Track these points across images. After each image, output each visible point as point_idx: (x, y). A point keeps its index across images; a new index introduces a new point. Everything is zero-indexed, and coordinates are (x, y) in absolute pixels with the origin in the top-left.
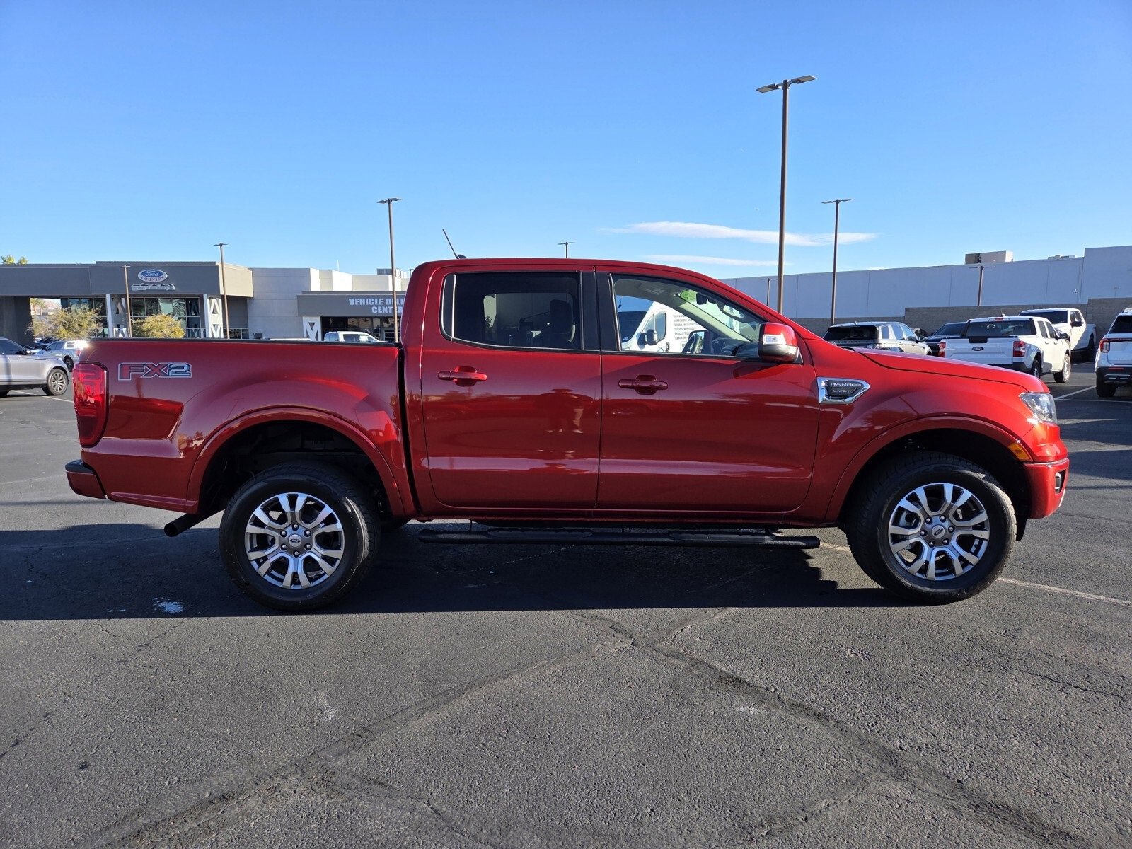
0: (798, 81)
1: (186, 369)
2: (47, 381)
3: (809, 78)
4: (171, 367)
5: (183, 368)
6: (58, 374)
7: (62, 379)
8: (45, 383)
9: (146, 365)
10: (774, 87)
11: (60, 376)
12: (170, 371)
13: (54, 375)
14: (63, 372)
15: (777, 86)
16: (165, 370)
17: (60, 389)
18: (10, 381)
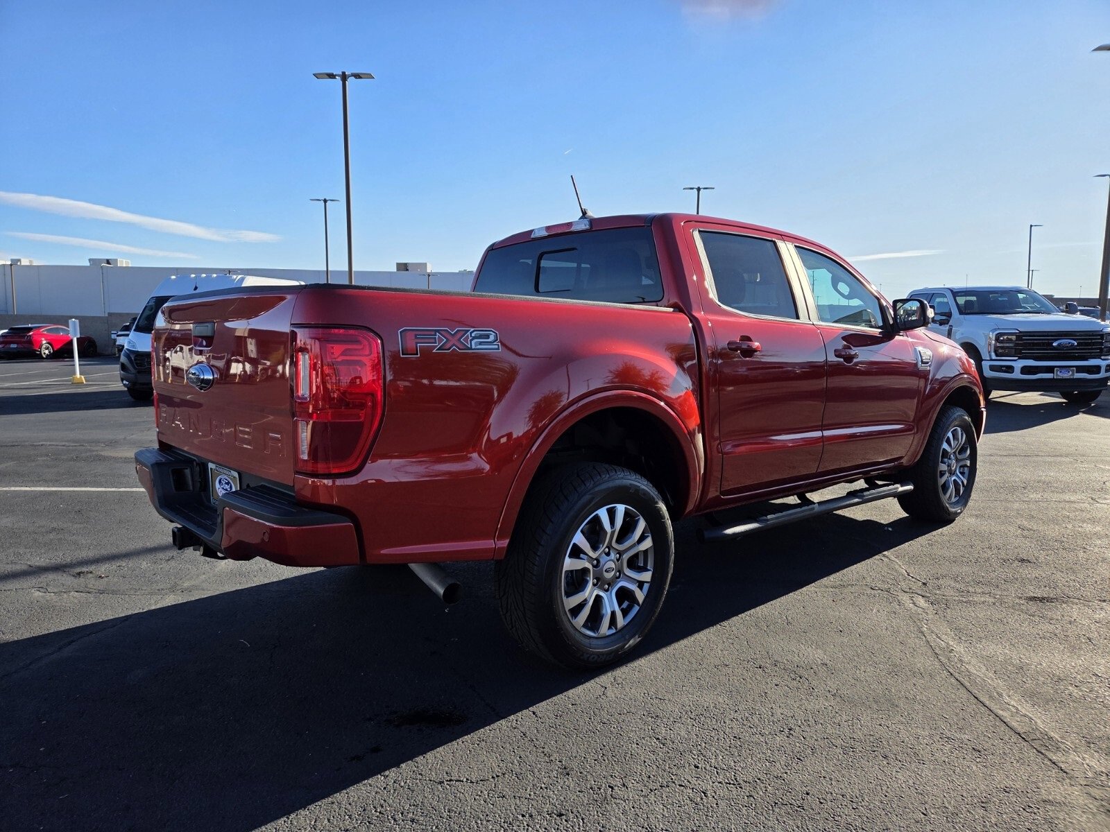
0: (357, 76)
1: (492, 338)
3: (370, 76)
4: (473, 335)
5: (488, 337)
9: (438, 331)
10: (332, 76)
12: (473, 342)
15: (336, 75)
16: (466, 340)
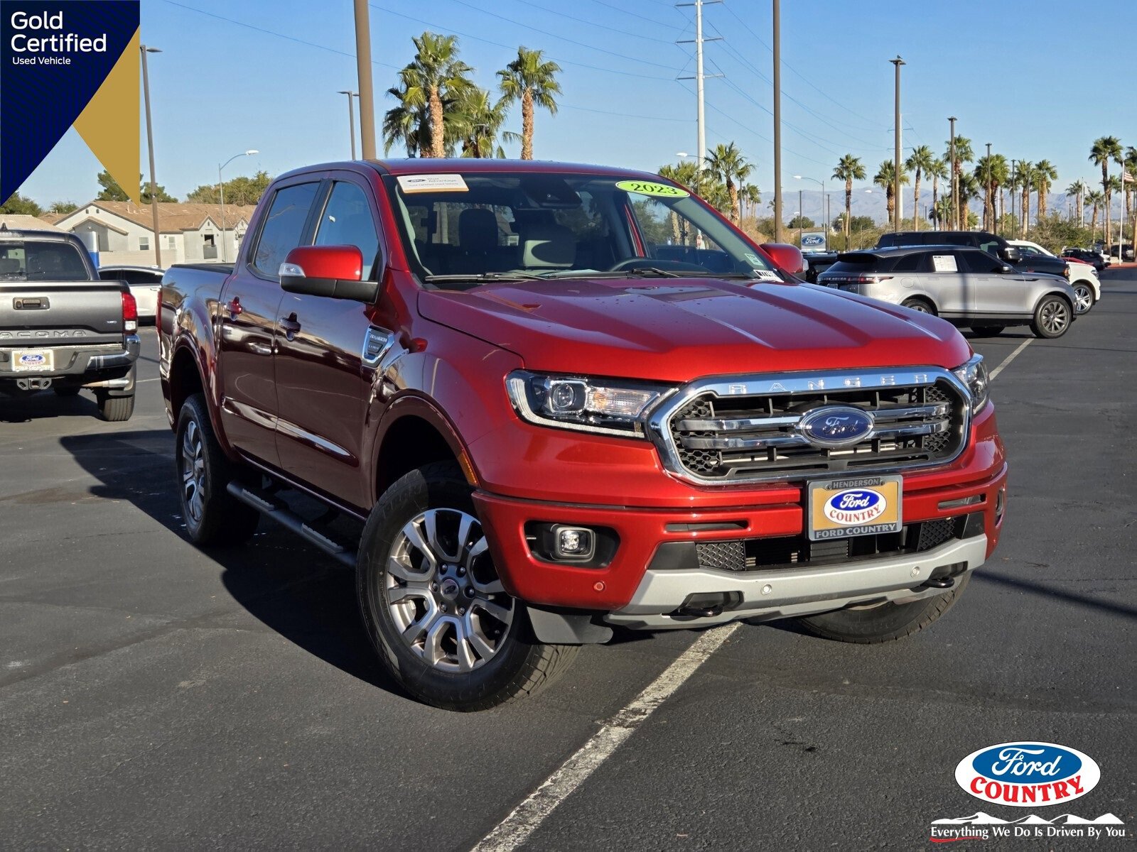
2: (1035, 314)
6: (1055, 304)
7: (1061, 312)
8: (1031, 317)
11: (1058, 307)
13: (1049, 306)
14: (1064, 301)
17: (1056, 328)
18: (965, 312)
